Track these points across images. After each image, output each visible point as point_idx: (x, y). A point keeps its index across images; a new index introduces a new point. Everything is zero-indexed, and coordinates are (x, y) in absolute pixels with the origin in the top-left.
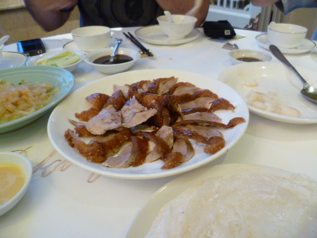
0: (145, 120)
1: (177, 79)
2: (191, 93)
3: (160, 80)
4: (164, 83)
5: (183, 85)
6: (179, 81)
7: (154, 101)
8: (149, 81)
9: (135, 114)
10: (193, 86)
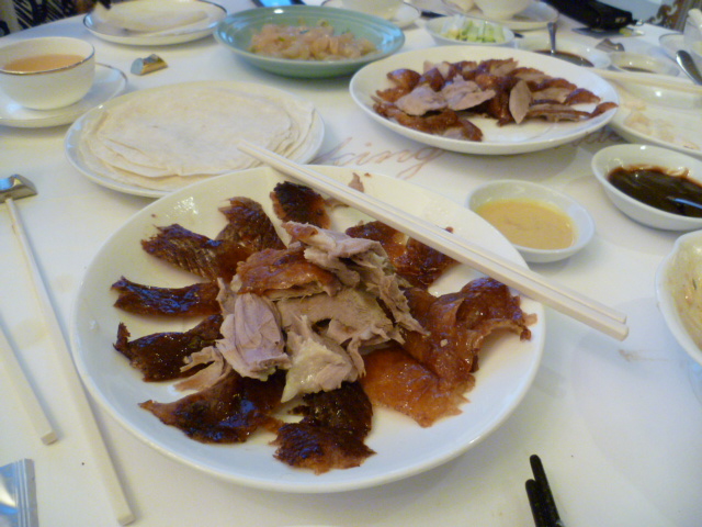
0: (478, 102)
1: (516, 63)
2: (539, 82)
3: (492, 62)
4: (498, 67)
5: (525, 70)
6: (520, 65)
7: (490, 82)
8: (475, 63)
9: (464, 94)
10: (541, 73)
